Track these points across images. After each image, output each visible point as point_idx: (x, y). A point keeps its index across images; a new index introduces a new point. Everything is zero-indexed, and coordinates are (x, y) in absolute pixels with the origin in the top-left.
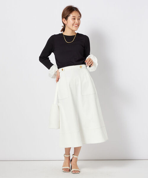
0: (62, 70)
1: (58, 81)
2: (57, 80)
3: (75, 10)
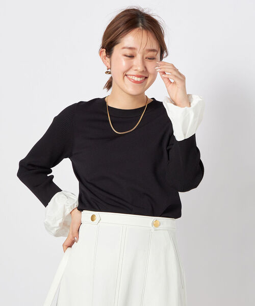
0: (93, 218)
1: (70, 246)
2: (69, 242)
3: (140, 24)
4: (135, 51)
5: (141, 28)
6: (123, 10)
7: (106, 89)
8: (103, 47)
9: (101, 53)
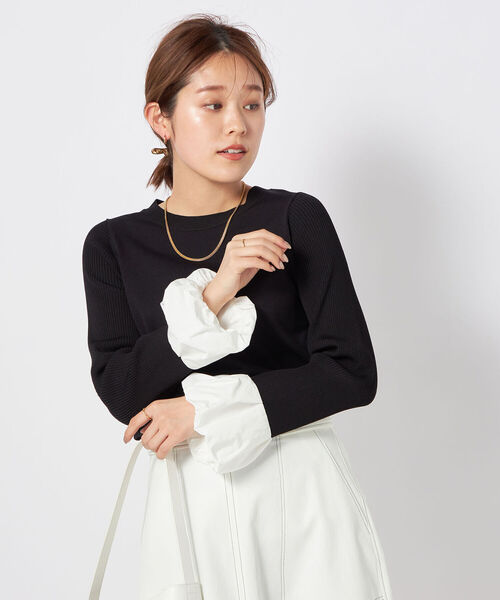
3: (223, 44)
4: (224, 92)
5: (227, 50)
6: (177, 25)
7: (152, 187)
8: (150, 100)
9: (147, 112)
